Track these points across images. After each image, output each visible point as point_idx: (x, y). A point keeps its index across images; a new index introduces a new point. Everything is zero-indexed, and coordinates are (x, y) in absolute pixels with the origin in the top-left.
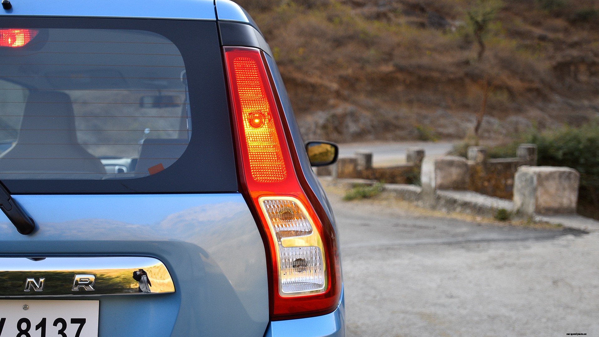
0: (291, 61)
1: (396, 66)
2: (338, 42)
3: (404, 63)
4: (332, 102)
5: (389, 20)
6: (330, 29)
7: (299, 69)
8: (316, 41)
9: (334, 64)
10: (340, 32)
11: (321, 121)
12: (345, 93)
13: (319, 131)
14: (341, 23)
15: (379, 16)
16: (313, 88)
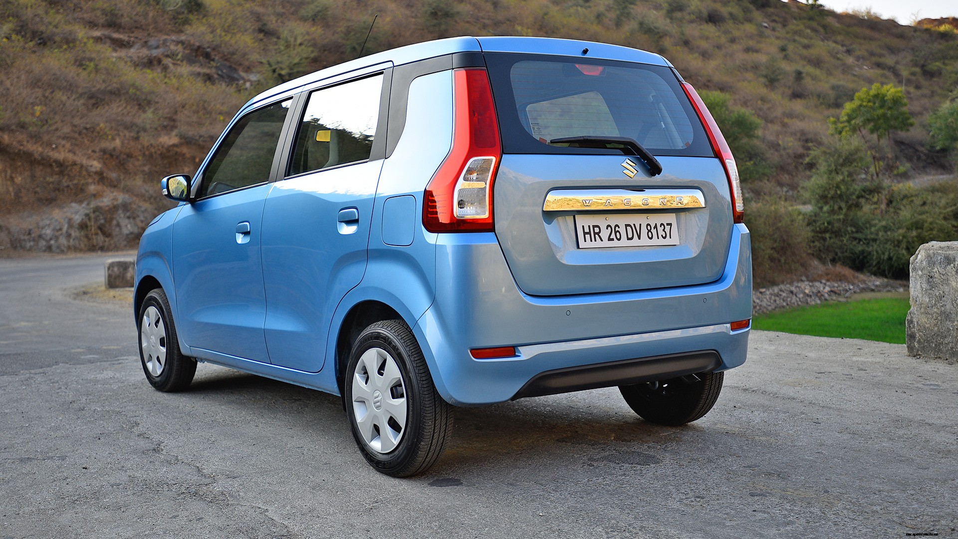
0: (22, 126)
1: (181, 136)
2: (96, 100)
3: (191, 132)
4: (92, 188)
5: (165, 68)
6: (82, 78)
7: (35, 137)
8: (60, 96)
9: (91, 132)
10: (99, 83)
11: (78, 218)
12: (113, 175)
13: (74, 233)
14: (97, 70)
15: (150, 63)
16: (62, 167)
